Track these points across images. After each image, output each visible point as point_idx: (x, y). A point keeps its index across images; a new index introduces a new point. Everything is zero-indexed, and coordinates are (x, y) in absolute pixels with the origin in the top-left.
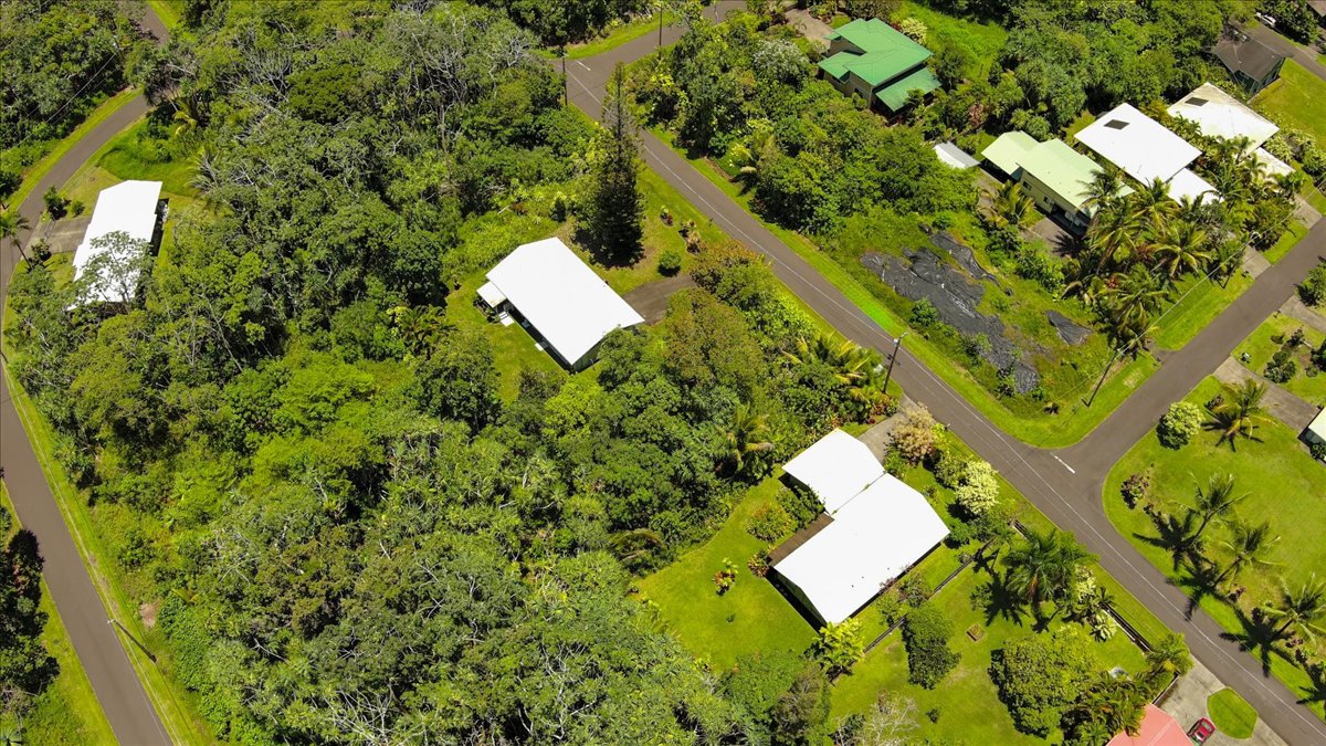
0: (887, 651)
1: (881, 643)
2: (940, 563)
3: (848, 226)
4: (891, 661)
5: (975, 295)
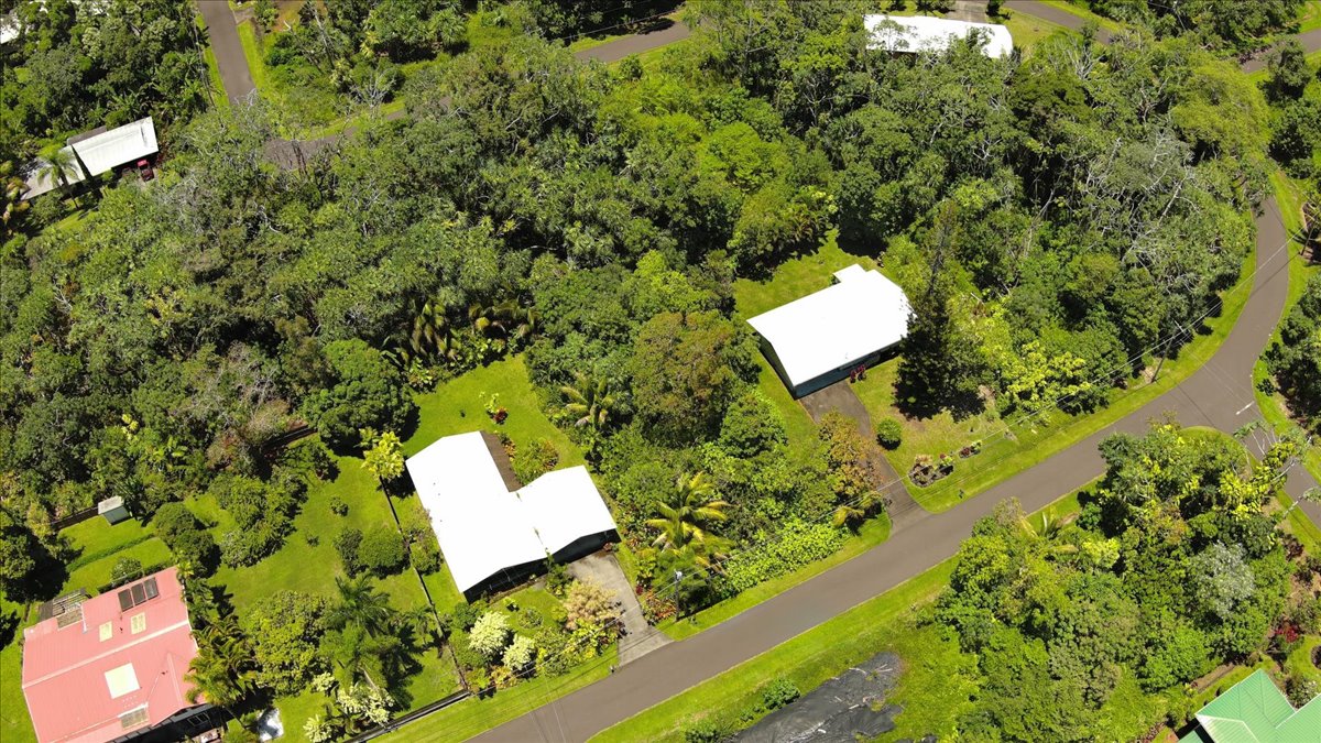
1: (394, 521)
4: (376, 523)
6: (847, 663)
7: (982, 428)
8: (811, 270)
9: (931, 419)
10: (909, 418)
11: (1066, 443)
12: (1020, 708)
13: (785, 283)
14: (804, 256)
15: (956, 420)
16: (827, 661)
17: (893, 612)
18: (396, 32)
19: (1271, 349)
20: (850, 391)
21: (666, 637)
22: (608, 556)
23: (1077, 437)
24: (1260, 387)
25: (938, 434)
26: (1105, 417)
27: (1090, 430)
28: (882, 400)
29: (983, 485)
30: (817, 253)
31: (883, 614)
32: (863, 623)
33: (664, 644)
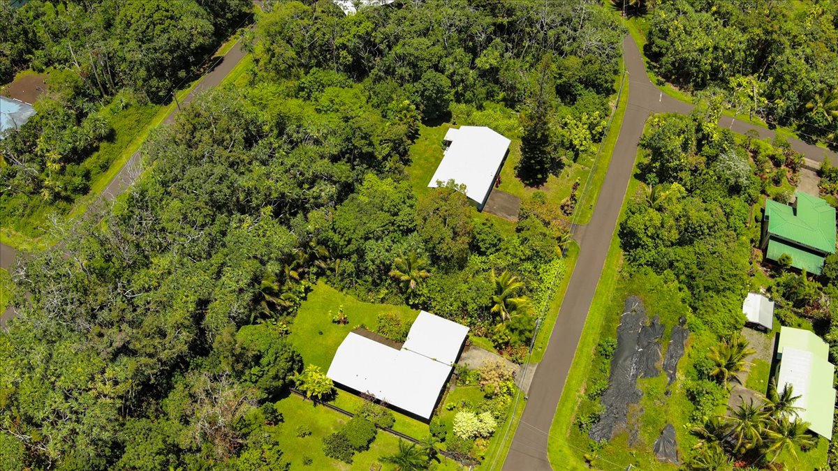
0: (339, 421)
1: (342, 415)
2: (416, 429)
3: (649, 276)
4: (333, 425)
5: (650, 372)
6: (618, 314)
7: (571, 171)
8: (426, 145)
9: (547, 182)
10: (538, 187)
11: (608, 157)
12: (718, 274)
13: (419, 159)
14: (415, 140)
15: (557, 177)
16: (608, 320)
17: (612, 279)
18: (70, 143)
19: (648, 65)
20: (500, 192)
21: (533, 365)
22: (471, 348)
23: (610, 151)
24: (657, 84)
25: (556, 188)
26: (613, 136)
27: (612, 145)
28: (518, 187)
29: (594, 197)
30: (420, 135)
31: (610, 282)
32: (605, 292)
33: (535, 368)
